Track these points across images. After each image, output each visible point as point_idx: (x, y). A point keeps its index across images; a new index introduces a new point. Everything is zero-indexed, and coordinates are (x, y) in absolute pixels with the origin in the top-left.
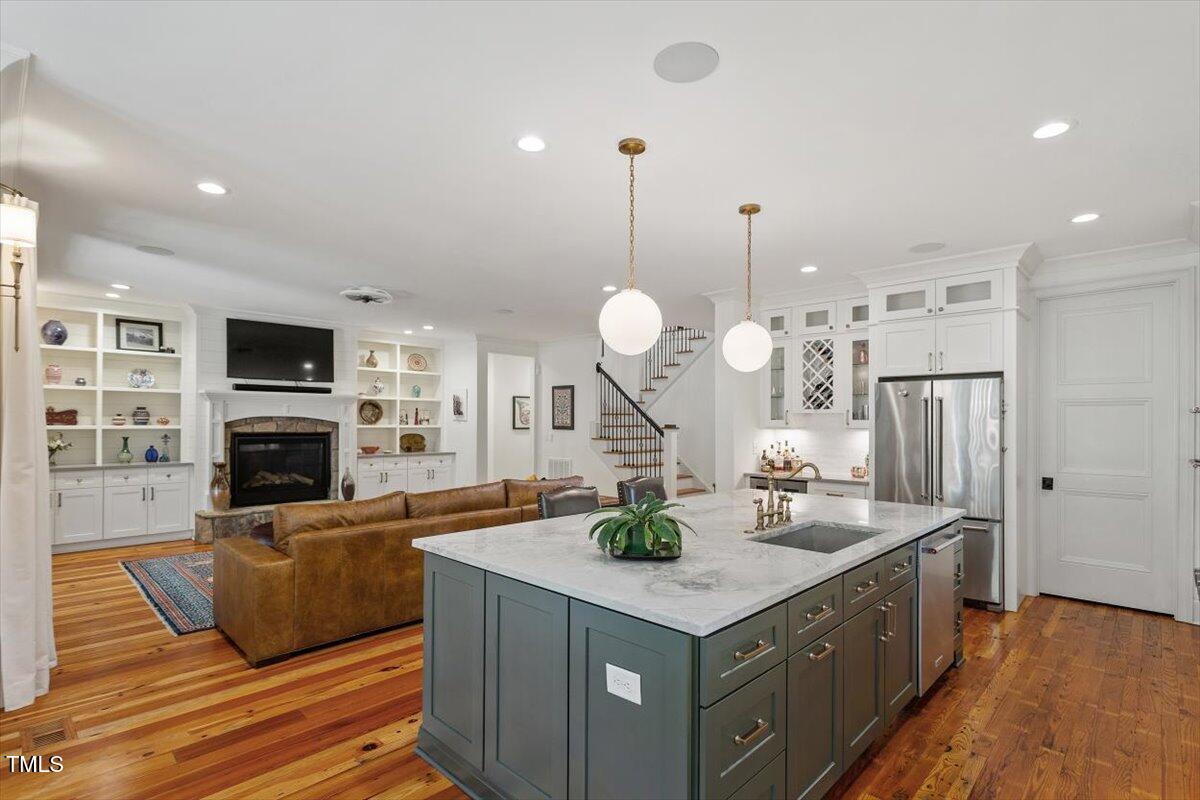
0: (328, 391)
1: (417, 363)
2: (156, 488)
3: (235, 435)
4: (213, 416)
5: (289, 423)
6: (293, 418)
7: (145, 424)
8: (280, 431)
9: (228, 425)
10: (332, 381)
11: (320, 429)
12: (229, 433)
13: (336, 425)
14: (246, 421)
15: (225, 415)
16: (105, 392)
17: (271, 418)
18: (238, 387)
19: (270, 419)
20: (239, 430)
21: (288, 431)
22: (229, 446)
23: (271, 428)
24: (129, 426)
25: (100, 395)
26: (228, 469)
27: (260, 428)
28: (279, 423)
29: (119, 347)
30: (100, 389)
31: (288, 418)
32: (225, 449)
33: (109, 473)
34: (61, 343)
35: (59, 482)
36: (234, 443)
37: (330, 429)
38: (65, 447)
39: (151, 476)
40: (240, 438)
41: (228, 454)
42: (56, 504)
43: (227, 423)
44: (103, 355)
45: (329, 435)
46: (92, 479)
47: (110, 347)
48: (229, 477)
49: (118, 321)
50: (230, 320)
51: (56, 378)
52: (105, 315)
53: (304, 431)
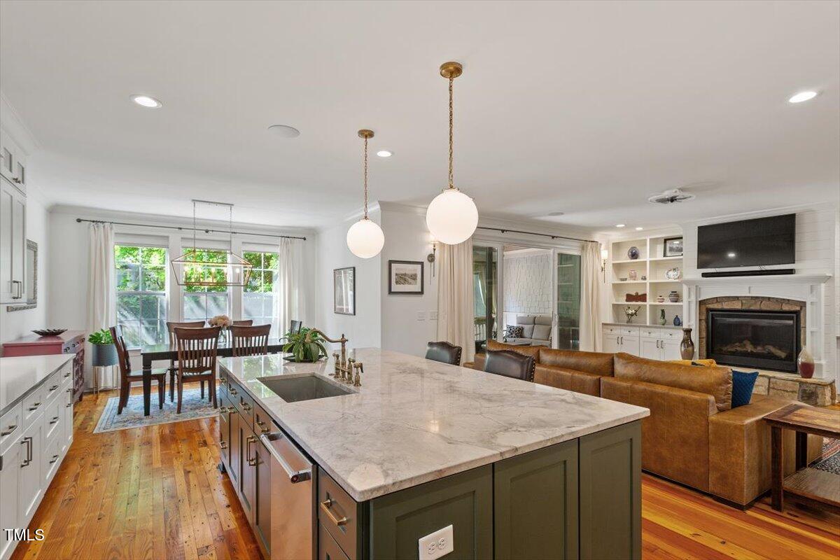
0: (791, 272)
2: (665, 342)
3: (708, 310)
4: (689, 297)
5: (753, 302)
6: (757, 298)
7: (676, 302)
8: (745, 308)
9: (701, 303)
10: (794, 262)
11: (786, 308)
12: (704, 311)
13: (803, 305)
14: (717, 300)
15: (697, 295)
16: (650, 283)
18: (704, 275)
19: (737, 298)
20: (711, 306)
21: (752, 308)
22: (704, 317)
23: (736, 306)
24: (668, 303)
25: (648, 285)
26: (704, 334)
27: (726, 306)
28: (744, 302)
29: (665, 256)
30: (648, 281)
31: (752, 297)
32: (700, 320)
33: (642, 329)
34: (636, 258)
35: (623, 331)
36: (707, 316)
37: (798, 308)
38: (635, 313)
39: (662, 334)
40: (713, 312)
41: (704, 324)
42: (620, 343)
43: (700, 302)
44: (650, 261)
45: (797, 313)
46: (635, 332)
47: (660, 257)
48: (704, 340)
49: (666, 240)
50: (700, 228)
51: (634, 277)
52: (650, 239)
53: (768, 309)
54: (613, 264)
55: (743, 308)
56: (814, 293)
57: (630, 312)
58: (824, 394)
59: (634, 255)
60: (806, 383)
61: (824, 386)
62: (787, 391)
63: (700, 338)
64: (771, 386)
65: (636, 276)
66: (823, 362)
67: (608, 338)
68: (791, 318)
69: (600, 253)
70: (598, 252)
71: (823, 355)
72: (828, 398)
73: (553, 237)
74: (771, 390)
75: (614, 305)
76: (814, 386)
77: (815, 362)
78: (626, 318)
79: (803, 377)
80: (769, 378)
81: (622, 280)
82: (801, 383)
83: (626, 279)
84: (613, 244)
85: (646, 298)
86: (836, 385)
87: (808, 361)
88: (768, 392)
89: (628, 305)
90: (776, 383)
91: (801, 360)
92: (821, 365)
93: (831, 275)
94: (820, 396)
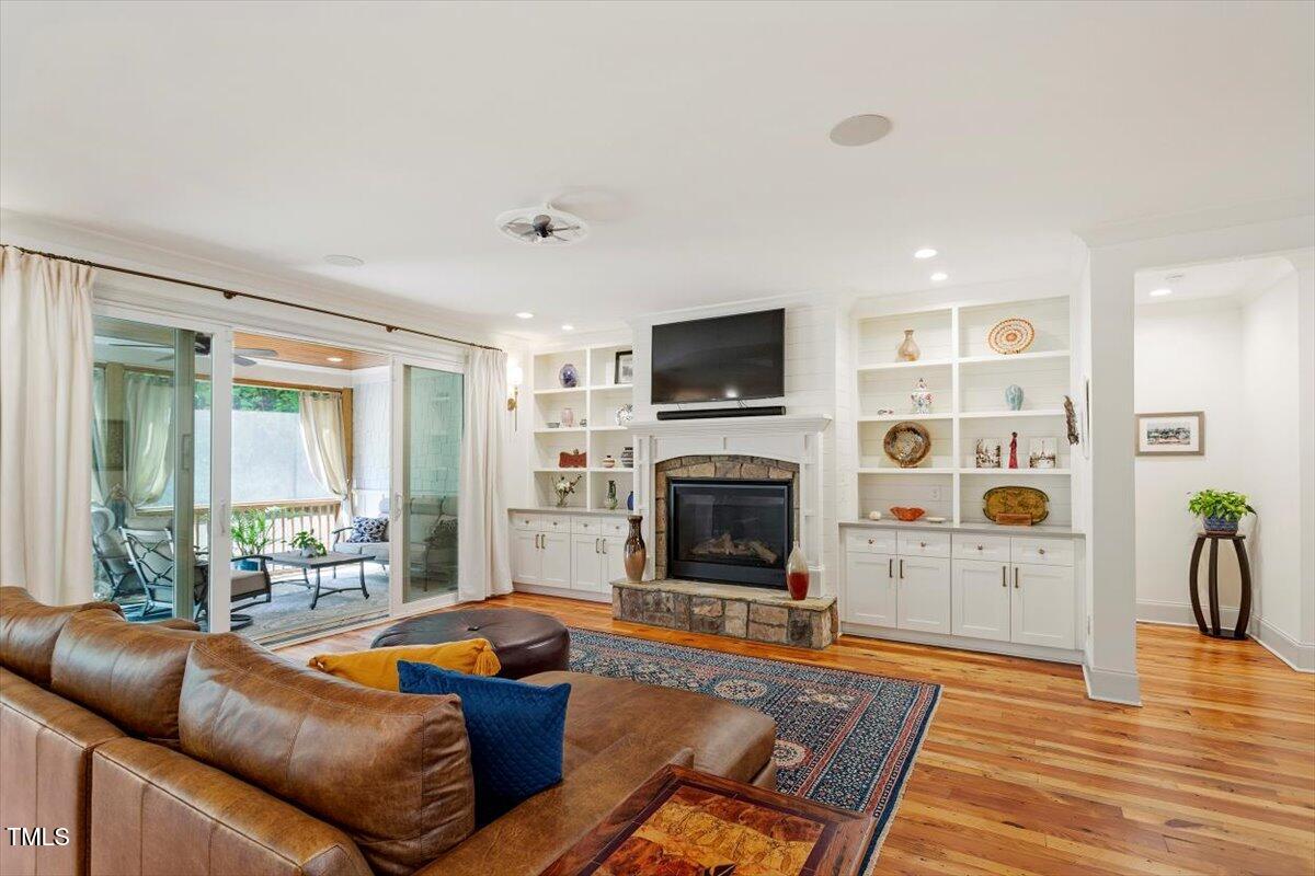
0: (778, 411)
1: (1012, 337)
2: (607, 541)
3: (670, 480)
4: (642, 456)
5: (731, 464)
6: (736, 457)
8: (719, 475)
9: (660, 467)
10: (781, 393)
11: (774, 475)
12: (663, 482)
13: (795, 468)
14: (681, 461)
15: (652, 453)
16: (592, 432)
17: (710, 457)
18: (663, 416)
19: (709, 459)
21: (730, 476)
22: (662, 495)
23: (708, 472)
25: (588, 435)
26: (663, 526)
27: (696, 472)
28: (718, 465)
29: (616, 382)
30: (588, 428)
31: (730, 456)
32: (657, 499)
33: (575, 518)
34: (573, 386)
35: (544, 523)
36: (669, 491)
37: (789, 476)
38: (571, 489)
39: (604, 526)
40: (677, 485)
41: (663, 506)
42: (540, 545)
43: (657, 464)
44: (592, 392)
45: (788, 483)
46: (565, 524)
47: (609, 384)
48: (664, 536)
49: (618, 354)
50: (655, 328)
51: (569, 421)
52: (592, 351)
53: (752, 477)
54: (536, 396)
55: (718, 476)
56: (809, 448)
57: (562, 486)
58: (820, 628)
59: (569, 380)
60: (797, 609)
61: (819, 612)
62: (772, 626)
63: (657, 533)
64: (751, 617)
65: (572, 420)
66: (822, 568)
67: (522, 538)
68: (781, 494)
69: (504, 370)
70: (500, 368)
71: (821, 556)
72: (826, 632)
73: (390, 328)
74: (751, 624)
75: (538, 475)
76: (808, 613)
77: (811, 569)
78: (556, 498)
79: (795, 599)
80: (749, 603)
81: (551, 425)
82: (791, 609)
83: (558, 425)
84: (536, 357)
85: (585, 460)
86: (839, 607)
87: (801, 570)
88: (747, 628)
89: (561, 473)
90: (757, 611)
91: (791, 568)
92: (817, 575)
93: (830, 418)
94: (815, 630)
